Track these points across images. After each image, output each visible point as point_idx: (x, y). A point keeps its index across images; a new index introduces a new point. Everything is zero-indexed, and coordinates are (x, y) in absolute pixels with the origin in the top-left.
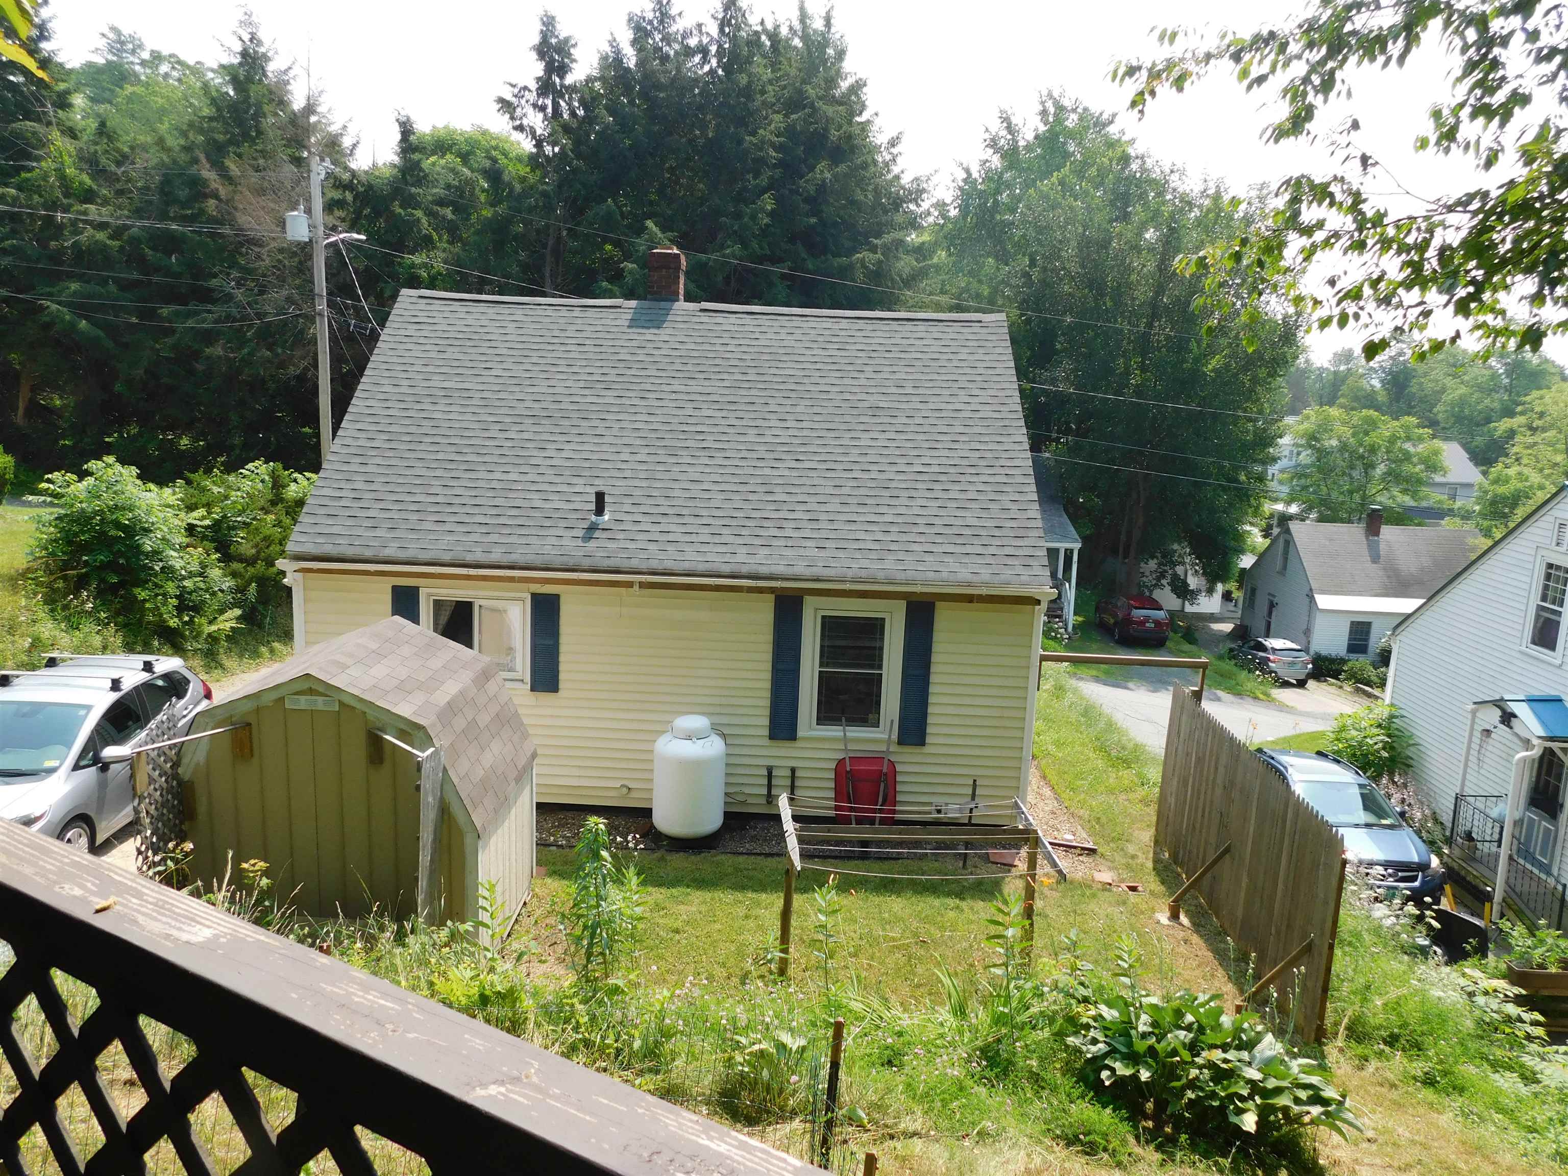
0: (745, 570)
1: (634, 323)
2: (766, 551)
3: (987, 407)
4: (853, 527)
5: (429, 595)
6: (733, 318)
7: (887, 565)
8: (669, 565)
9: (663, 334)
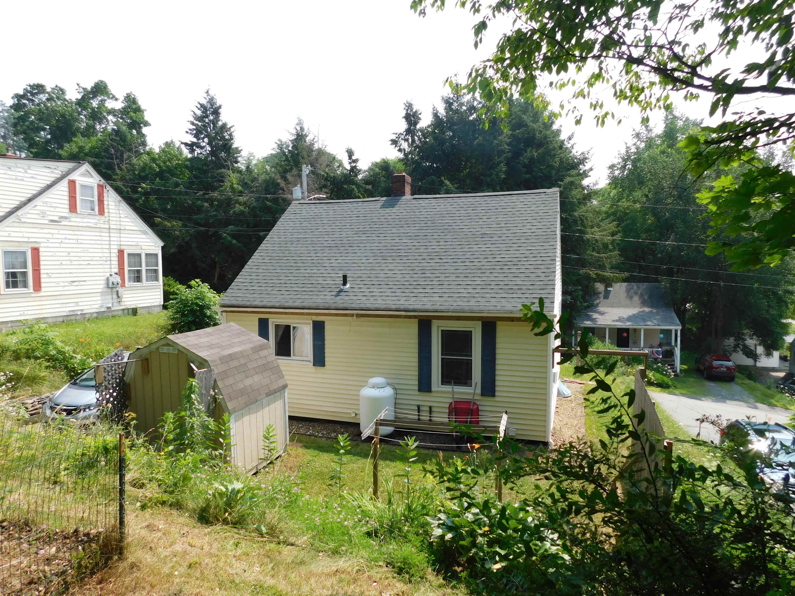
0: (402, 307)
1: (383, 206)
2: (414, 299)
3: (540, 230)
4: (459, 287)
5: (273, 322)
6: (427, 201)
7: (471, 304)
8: (369, 306)
9: (394, 210)
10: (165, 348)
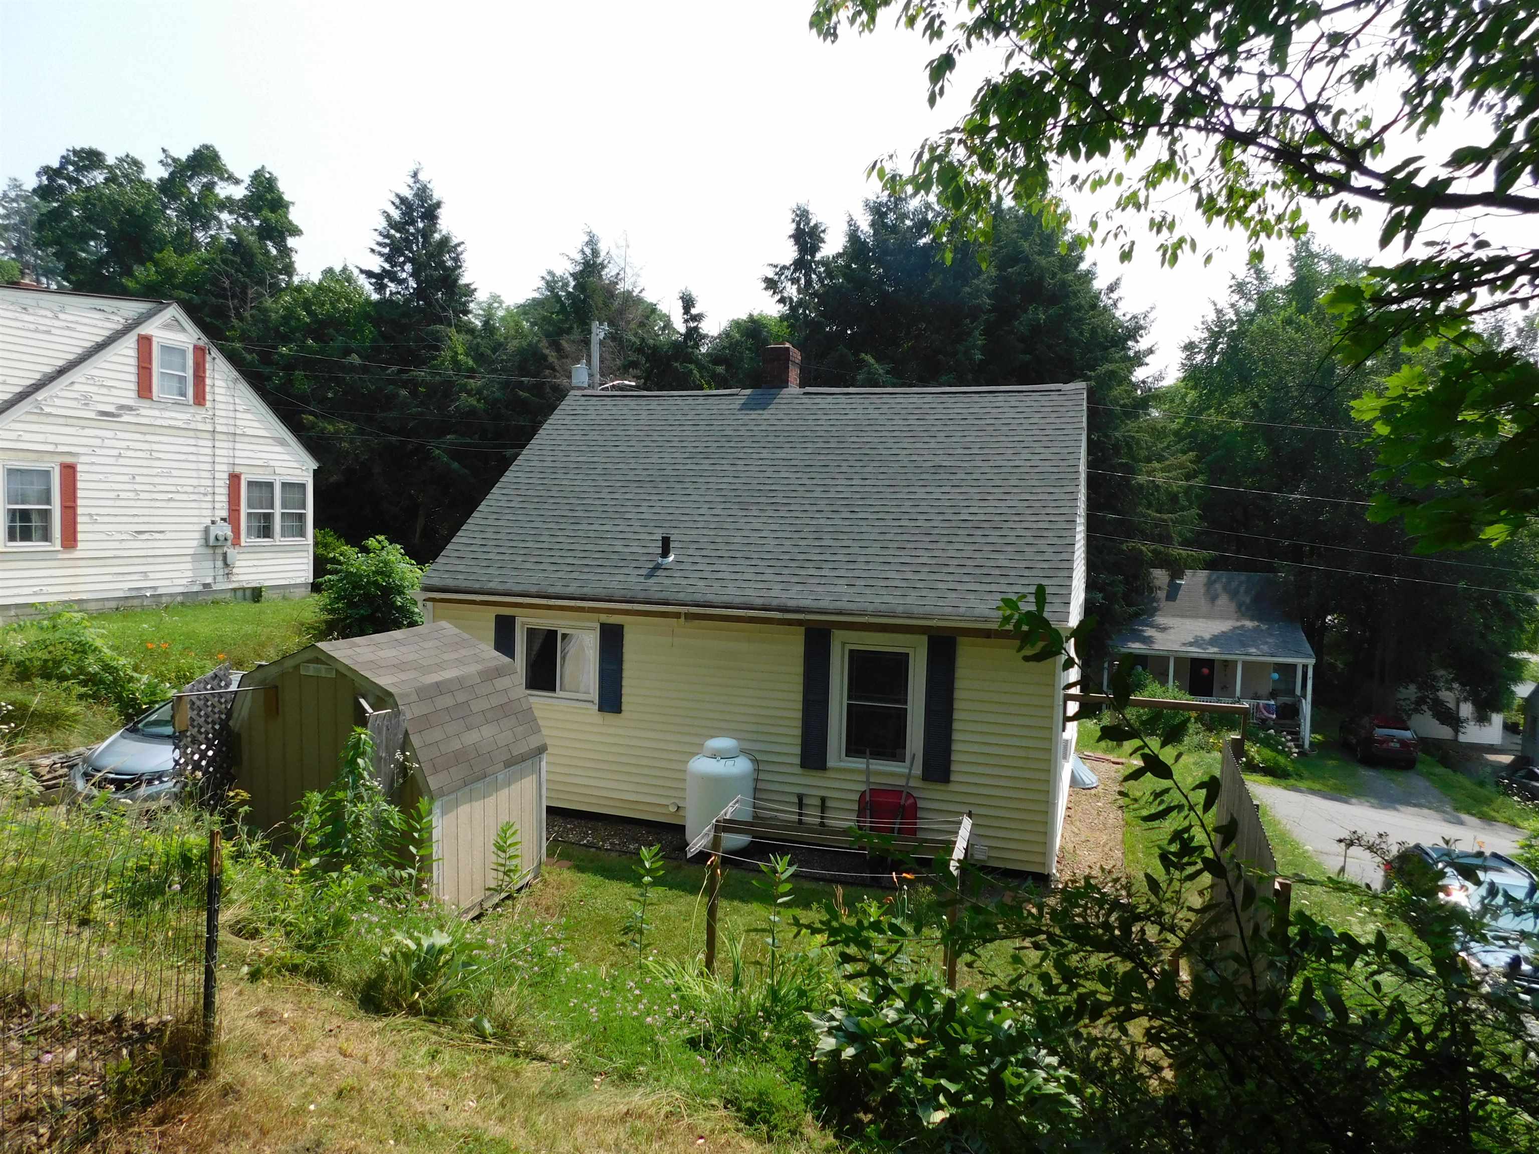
0: (775, 603)
1: (745, 407)
2: (800, 587)
3: (1047, 463)
4: (887, 567)
5: (523, 624)
6: (830, 399)
7: (909, 600)
8: (710, 598)
9: (766, 414)
10: (311, 666)
